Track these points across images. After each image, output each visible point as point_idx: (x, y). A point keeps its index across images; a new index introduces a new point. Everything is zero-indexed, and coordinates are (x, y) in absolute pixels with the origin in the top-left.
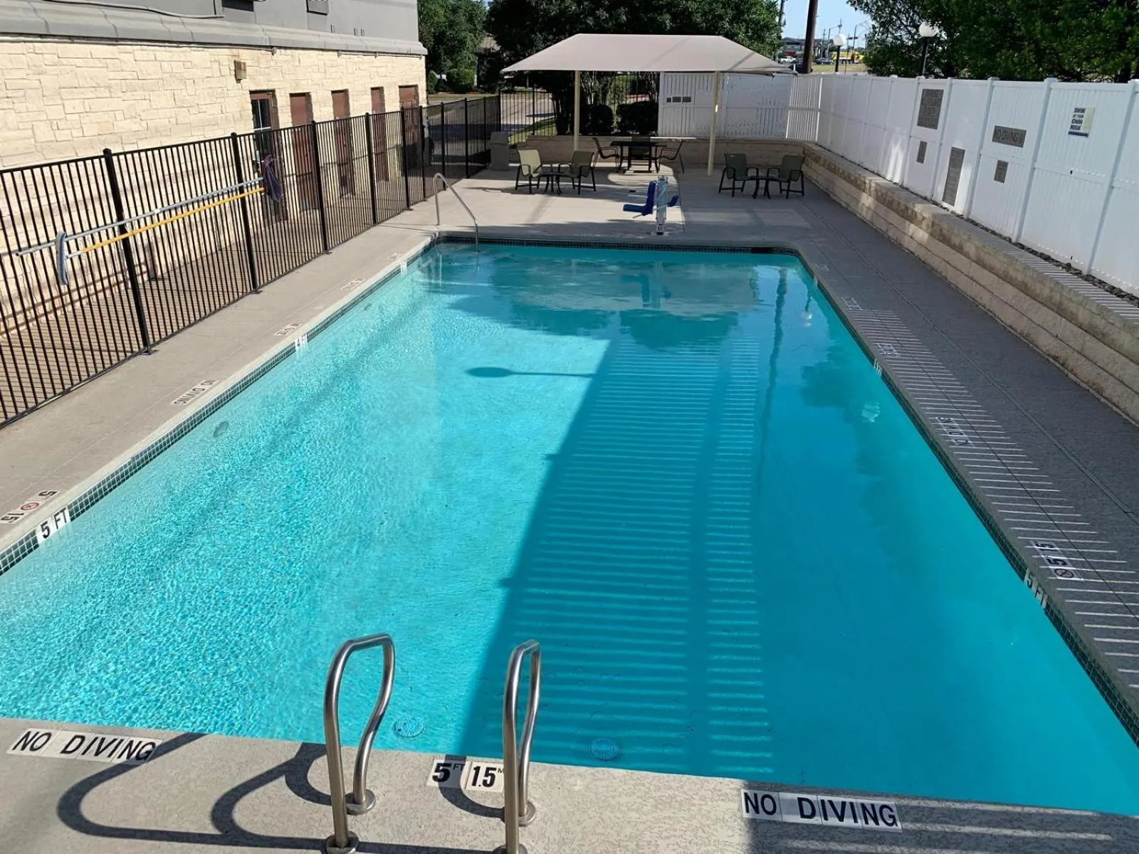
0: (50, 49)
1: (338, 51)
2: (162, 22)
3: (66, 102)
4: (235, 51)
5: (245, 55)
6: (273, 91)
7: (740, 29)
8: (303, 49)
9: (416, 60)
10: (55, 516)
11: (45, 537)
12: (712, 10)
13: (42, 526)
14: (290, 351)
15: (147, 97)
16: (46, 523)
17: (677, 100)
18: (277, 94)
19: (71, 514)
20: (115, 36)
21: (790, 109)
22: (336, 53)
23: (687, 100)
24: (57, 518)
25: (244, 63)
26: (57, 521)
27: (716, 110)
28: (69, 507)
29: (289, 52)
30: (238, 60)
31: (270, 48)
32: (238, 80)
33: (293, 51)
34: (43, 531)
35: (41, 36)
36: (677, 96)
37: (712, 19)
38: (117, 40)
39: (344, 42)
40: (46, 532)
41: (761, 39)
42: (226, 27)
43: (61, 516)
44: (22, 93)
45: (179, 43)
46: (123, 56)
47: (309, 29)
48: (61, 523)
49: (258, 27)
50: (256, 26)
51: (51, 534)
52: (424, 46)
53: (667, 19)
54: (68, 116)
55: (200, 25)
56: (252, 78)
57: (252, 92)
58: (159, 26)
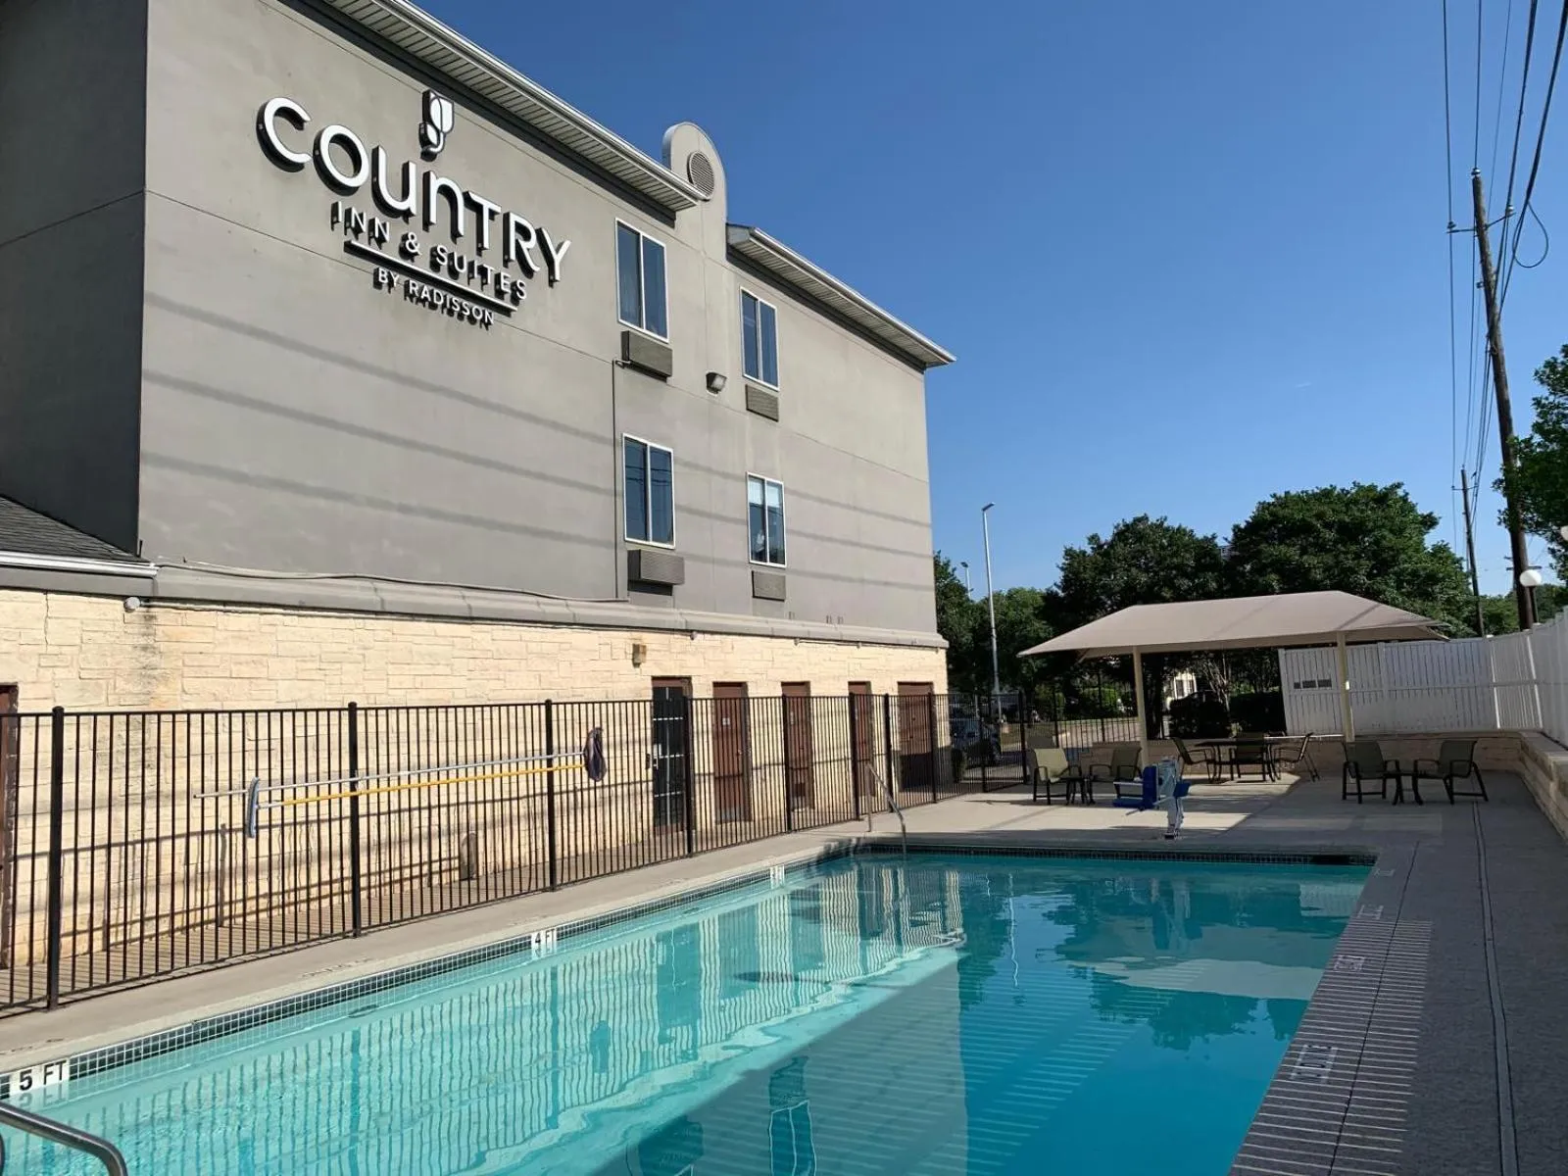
0: (381, 625)
1: (794, 638)
2: (538, 604)
3: (391, 678)
4: (636, 634)
5: (647, 638)
6: (689, 678)
7: (1387, 584)
8: (740, 634)
9: (931, 653)
10: (47, 1066)
11: (22, 1088)
12: (1338, 563)
13: (22, 1074)
14: (521, 946)
15: (502, 677)
16: (30, 1071)
17: (1309, 684)
18: (694, 681)
19: (73, 1070)
20: (468, 615)
21: (1495, 685)
22: (792, 641)
23: (1326, 683)
24: (49, 1070)
25: (644, 647)
26: (46, 1074)
27: (1348, 687)
28: (74, 1061)
29: (717, 637)
30: (638, 643)
31: (689, 632)
32: (636, 665)
33: (724, 636)
34: (22, 1080)
35: (376, 613)
36: (1309, 679)
37: (1339, 575)
38: (472, 618)
39: (806, 629)
40: (26, 1083)
41: (1428, 596)
42: (630, 610)
43: (55, 1069)
44: (338, 666)
45: (556, 624)
46: (478, 636)
47: (754, 615)
48: (53, 1079)
49: (676, 611)
50: (672, 610)
51: (33, 1087)
52: (944, 638)
53: (1273, 579)
54: (391, 692)
55: (589, 607)
56: (657, 663)
57: (654, 679)
58: (535, 608)
